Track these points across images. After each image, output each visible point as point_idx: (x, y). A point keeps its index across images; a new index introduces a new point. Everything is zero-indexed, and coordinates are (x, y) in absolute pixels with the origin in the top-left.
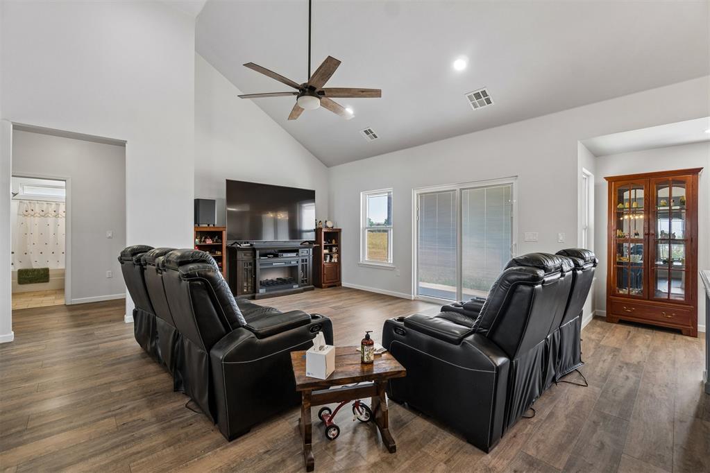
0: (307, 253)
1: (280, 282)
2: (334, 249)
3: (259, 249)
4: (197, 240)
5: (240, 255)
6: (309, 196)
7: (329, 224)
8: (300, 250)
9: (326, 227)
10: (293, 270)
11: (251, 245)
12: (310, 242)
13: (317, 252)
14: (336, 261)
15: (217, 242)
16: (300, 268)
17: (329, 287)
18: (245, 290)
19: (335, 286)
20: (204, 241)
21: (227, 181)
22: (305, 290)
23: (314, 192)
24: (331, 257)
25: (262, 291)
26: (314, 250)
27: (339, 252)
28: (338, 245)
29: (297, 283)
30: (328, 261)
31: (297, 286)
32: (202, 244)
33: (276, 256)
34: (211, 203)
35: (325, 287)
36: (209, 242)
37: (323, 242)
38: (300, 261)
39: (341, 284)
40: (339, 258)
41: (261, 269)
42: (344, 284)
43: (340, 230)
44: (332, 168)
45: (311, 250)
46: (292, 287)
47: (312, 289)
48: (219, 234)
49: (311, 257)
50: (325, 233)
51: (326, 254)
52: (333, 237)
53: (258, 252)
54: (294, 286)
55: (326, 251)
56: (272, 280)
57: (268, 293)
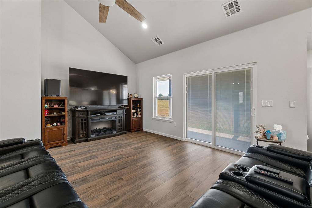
0: (122, 113)
1: (105, 130)
2: (139, 110)
3: (90, 110)
4: (46, 105)
5: (77, 114)
6: (123, 80)
7: (136, 96)
8: (117, 111)
9: (135, 97)
10: (113, 122)
11: (86, 108)
12: (125, 106)
13: (128, 112)
14: (140, 116)
15: (62, 107)
16: (117, 121)
17: (135, 131)
18: (81, 136)
19: (140, 131)
20: (53, 106)
21: (69, 68)
22: (121, 134)
23: (127, 77)
24: (137, 114)
25: (92, 136)
26: (127, 110)
27: (141, 111)
28: (141, 108)
29: (115, 130)
30: (135, 116)
31: (116, 132)
32: (52, 107)
33: (102, 114)
34: (57, 82)
35: (133, 132)
36: (56, 106)
37: (132, 106)
38: (118, 117)
39: (143, 130)
40: (142, 115)
41: (92, 123)
42: (144, 129)
43: (142, 99)
44: (140, 64)
45: (125, 110)
46: (113, 133)
47: (125, 133)
48: (63, 101)
49: (125, 115)
50: (133, 100)
51: (134, 113)
52: (138, 103)
53: (90, 113)
54: (114, 132)
55: (134, 111)
56: (100, 129)
57: (97, 137)
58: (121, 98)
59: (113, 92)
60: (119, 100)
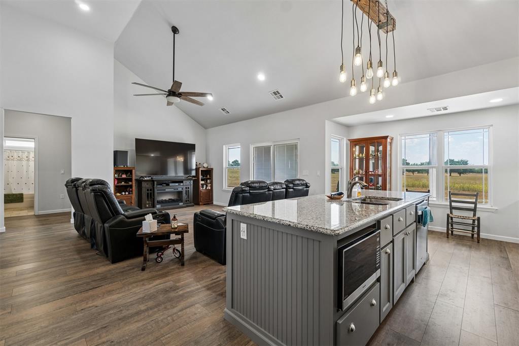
0: (189, 184)
1: (171, 201)
2: (208, 181)
3: (156, 180)
4: (116, 175)
5: (144, 184)
6: (192, 147)
7: (205, 165)
8: (184, 182)
9: (204, 167)
10: (180, 193)
11: (152, 178)
12: (193, 176)
13: (196, 183)
14: (210, 188)
15: (129, 176)
16: (184, 192)
17: (204, 204)
18: (147, 206)
19: (208, 204)
20: (121, 176)
21: (136, 139)
22: (187, 206)
23: (194, 145)
24: (207, 186)
25: (158, 206)
26: (194, 181)
27: (211, 183)
28: (211, 178)
29: (182, 202)
30: (204, 188)
31: (182, 204)
32: (120, 177)
33: (168, 185)
34: (125, 153)
35: (202, 205)
36: (124, 176)
37: (201, 177)
38: (184, 188)
39: (213, 203)
40: (212, 187)
41: (158, 193)
42: (215, 203)
43: (212, 169)
44: (210, 130)
45: (192, 181)
47: (193, 206)
48: (131, 172)
49: (192, 186)
50: (201, 170)
51: (203, 185)
52: (208, 173)
53: (155, 183)
54: (180, 204)
55: (203, 182)
56: (166, 200)
57: (162, 208)
58: (189, 168)
59: (180, 159)
60: (187, 170)
